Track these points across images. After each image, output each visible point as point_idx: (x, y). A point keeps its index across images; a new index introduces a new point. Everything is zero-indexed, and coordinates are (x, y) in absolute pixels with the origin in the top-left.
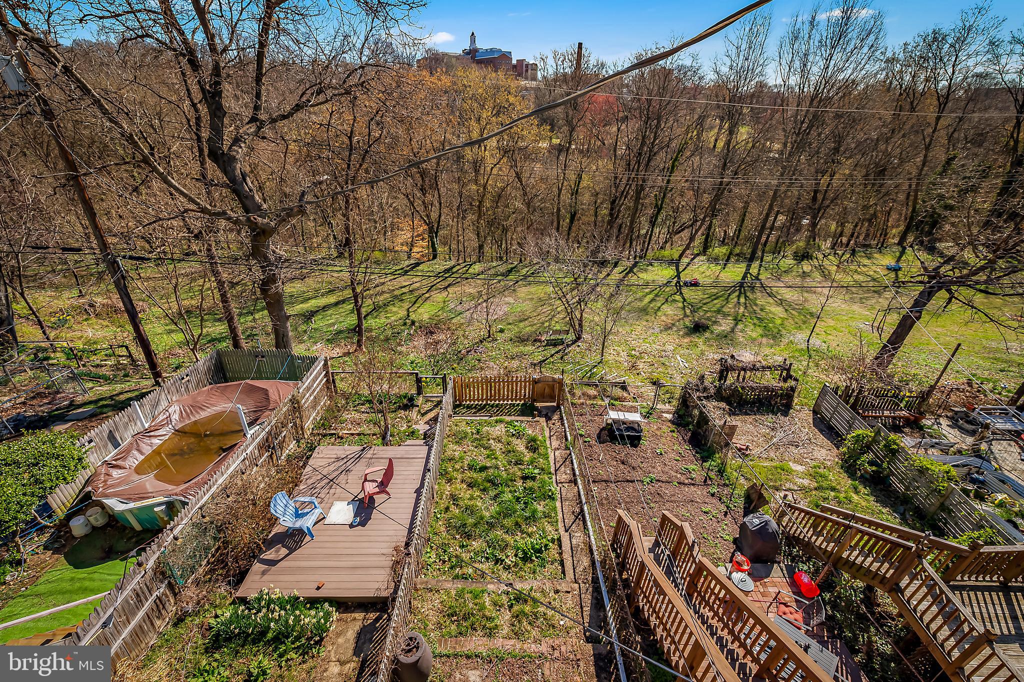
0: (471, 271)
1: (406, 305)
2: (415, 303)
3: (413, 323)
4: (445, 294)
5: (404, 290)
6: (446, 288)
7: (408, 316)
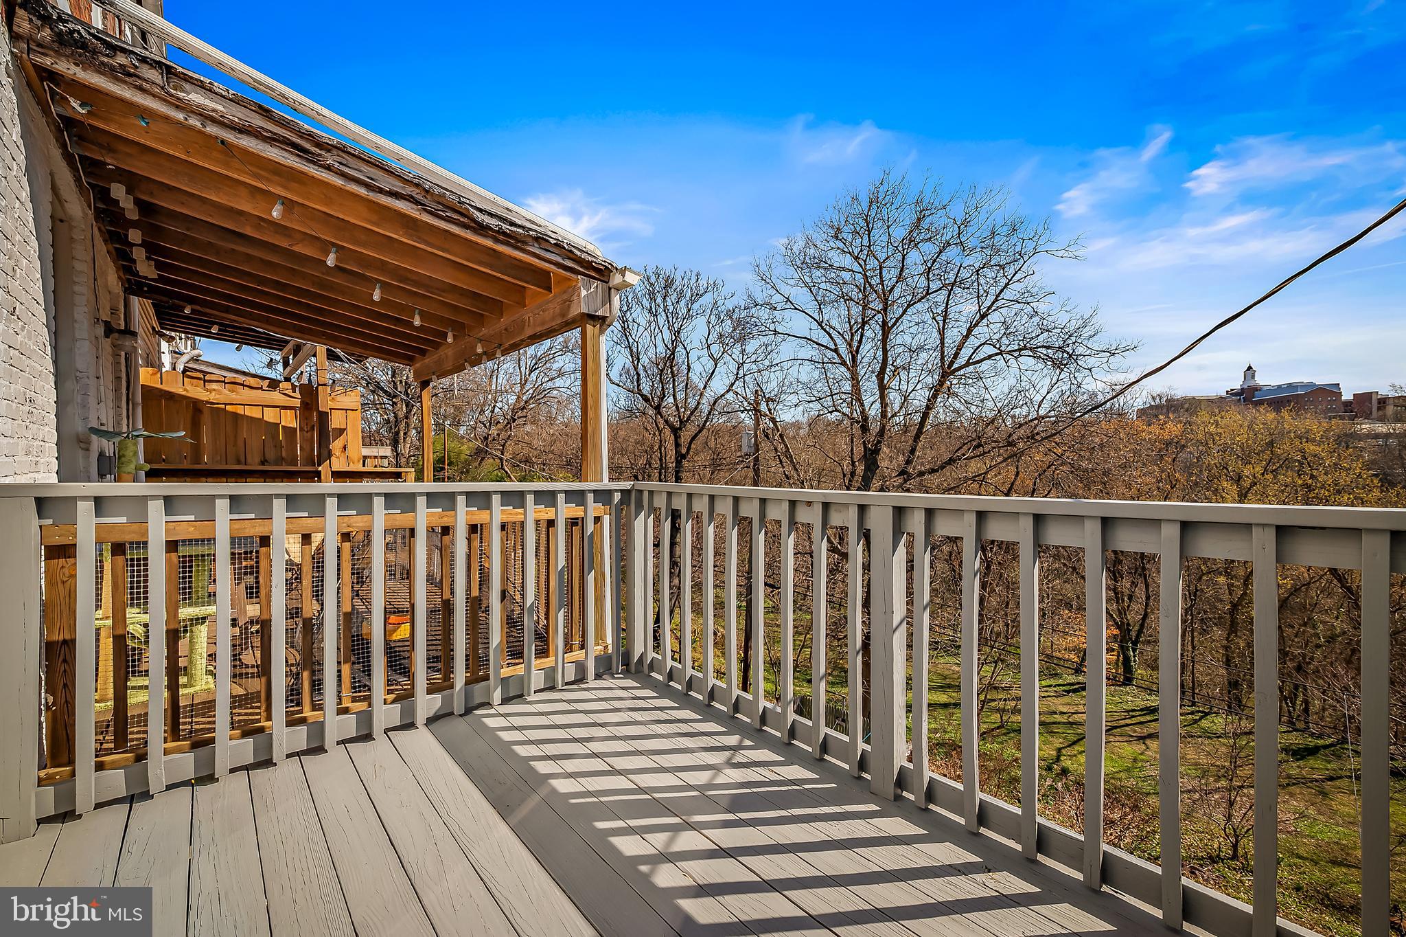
0: (1205, 723)
1: (1058, 742)
2: (1074, 743)
3: (1065, 772)
4: (1138, 747)
5: (1058, 718)
6: (1142, 738)
7: (1058, 759)
